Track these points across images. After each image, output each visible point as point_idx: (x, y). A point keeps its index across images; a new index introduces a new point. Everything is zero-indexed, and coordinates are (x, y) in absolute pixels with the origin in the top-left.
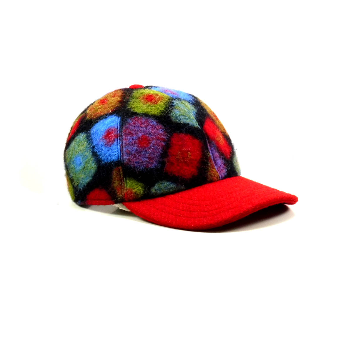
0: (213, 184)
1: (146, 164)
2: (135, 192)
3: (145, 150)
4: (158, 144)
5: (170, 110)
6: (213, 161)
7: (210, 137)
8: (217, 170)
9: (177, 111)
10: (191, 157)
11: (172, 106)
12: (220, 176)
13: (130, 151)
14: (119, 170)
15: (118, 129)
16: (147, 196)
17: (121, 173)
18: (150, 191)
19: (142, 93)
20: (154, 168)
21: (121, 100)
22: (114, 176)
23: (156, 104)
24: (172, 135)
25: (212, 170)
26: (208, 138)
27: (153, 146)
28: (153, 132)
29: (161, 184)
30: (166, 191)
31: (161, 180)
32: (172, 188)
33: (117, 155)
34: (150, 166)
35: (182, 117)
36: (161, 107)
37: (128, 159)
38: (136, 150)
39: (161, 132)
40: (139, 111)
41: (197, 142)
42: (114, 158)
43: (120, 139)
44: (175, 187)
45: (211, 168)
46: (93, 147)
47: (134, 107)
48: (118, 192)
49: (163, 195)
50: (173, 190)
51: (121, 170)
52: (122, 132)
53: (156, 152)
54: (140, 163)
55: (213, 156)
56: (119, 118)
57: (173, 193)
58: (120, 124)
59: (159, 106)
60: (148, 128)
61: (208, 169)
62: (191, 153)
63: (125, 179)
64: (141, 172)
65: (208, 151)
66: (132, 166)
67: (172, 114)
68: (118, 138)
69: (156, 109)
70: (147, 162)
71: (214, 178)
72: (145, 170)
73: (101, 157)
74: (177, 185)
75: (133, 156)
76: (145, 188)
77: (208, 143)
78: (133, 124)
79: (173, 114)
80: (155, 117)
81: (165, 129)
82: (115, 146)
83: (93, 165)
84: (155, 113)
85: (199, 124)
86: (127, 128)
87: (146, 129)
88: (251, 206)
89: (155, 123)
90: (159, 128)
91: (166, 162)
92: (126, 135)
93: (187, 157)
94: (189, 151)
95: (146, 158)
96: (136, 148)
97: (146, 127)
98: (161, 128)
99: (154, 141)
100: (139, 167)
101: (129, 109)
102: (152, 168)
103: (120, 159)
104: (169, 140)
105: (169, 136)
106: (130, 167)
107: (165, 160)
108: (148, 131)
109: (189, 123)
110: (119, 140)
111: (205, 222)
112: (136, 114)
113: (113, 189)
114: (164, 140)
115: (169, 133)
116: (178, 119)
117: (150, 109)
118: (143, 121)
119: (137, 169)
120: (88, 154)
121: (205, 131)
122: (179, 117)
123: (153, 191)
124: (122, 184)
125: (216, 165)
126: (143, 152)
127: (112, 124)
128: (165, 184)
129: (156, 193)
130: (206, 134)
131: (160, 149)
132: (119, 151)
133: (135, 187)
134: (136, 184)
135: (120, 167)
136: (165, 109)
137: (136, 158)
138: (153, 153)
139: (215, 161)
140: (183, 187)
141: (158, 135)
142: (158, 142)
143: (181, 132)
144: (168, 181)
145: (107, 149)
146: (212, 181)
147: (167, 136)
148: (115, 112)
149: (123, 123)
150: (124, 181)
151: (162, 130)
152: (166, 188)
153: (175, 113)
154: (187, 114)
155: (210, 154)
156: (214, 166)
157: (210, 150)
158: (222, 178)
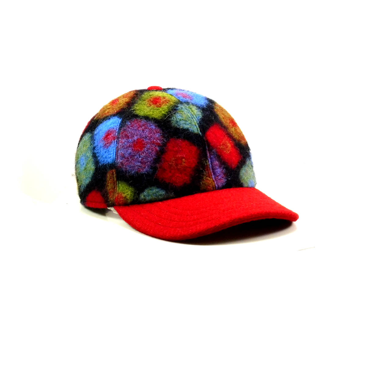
0: (206, 194)
1: (138, 168)
2: (124, 196)
3: (138, 154)
4: (152, 148)
5: (171, 115)
6: (211, 169)
7: (211, 144)
8: (214, 179)
9: (178, 115)
10: (185, 164)
11: (175, 110)
12: (217, 186)
13: (124, 154)
14: (113, 173)
15: (117, 131)
16: (136, 202)
17: (115, 175)
18: (139, 196)
19: (151, 95)
20: (145, 174)
21: (129, 102)
22: (108, 179)
23: (160, 107)
24: (168, 140)
25: (208, 179)
26: (209, 146)
27: (147, 151)
28: (149, 135)
29: (151, 190)
30: (155, 198)
31: (151, 187)
32: (161, 195)
33: (112, 158)
34: (141, 170)
35: (182, 122)
36: (163, 110)
37: (121, 162)
38: (130, 154)
39: (157, 136)
40: (141, 113)
41: (194, 149)
42: (110, 161)
43: (117, 142)
44: (164, 194)
45: (207, 177)
46: (94, 148)
47: (137, 109)
48: (110, 196)
49: (151, 202)
50: (162, 197)
51: (114, 173)
52: (120, 134)
53: (149, 157)
54: (132, 167)
55: (212, 165)
56: (121, 120)
57: (161, 200)
58: (119, 126)
59: (162, 109)
60: (145, 131)
61: (203, 178)
62: (185, 160)
63: (117, 182)
64: (132, 177)
65: (207, 159)
66: (124, 169)
67: (172, 119)
68: (116, 140)
69: (157, 113)
70: (139, 166)
71: (208, 187)
72: (135, 175)
73: (99, 158)
74: (167, 192)
75: (126, 160)
76: (135, 193)
77: (207, 150)
78: (131, 126)
79: (174, 118)
80: (156, 121)
81: (163, 134)
82: (112, 148)
83: (92, 166)
84: (156, 117)
85: (200, 131)
86: (125, 130)
87: (143, 133)
88: (228, 219)
89: (153, 127)
90: (156, 132)
91: (158, 168)
92: (123, 138)
93: (181, 164)
94: (184, 158)
95: (139, 162)
96: (130, 152)
97: (143, 131)
98: (158, 132)
99: (149, 145)
100: (131, 171)
101: (132, 110)
102: (143, 173)
103: (115, 161)
104: (165, 145)
105: (166, 141)
106: (122, 170)
107: (158, 165)
108: (145, 135)
109: (190, 129)
110: (115, 142)
111: (180, 232)
112: (137, 116)
113: (106, 192)
114: (159, 145)
115: (165, 138)
116: (178, 124)
117: (153, 112)
118: (141, 124)
119: (129, 173)
120: (89, 154)
121: (206, 138)
122: (179, 122)
123: (142, 196)
124: (115, 188)
125: (214, 174)
126: (136, 155)
127: (112, 126)
128: (154, 190)
129: (145, 199)
130: (207, 141)
131: (153, 153)
132: (115, 154)
133: (126, 192)
134: (127, 189)
135: (114, 170)
136: (167, 112)
137: (129, 162)
138: (146, 157)
139: (213, 169)
140: (172, 195)
141: (154, 139)
142: (153, 147)
143: (179, 137)
144: (158, 187)
145: (104, 151)
146: (205, 191)
147: (163, 140)
148: (119, 114)
149: (122, 125)
150: (117, 184)
151: (159, 134)
152: (155, 194)
153: (176, 118)
154: (189, 119)
155: (209, 162)
156: (212, 175)
157: (209, 158)
158: (219, 188)
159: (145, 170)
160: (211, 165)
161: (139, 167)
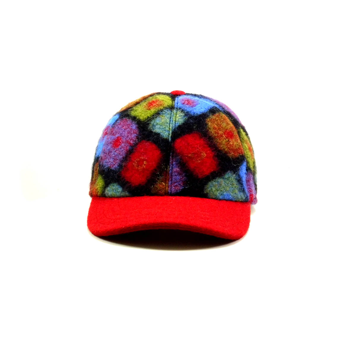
2: (97, 188)
3: (114, 151)
5: (153, 118)
6: (170, 175)
7: (176, 151)
8: (170, 185)
9: (159, 119)
11: (159, 114)
12: (170, 192)
15: (110, 127)
17: (98, 168)
20: (113, 170)
23: (150, 110)
24: (140, 141)
26: (174, 152)
27: (120, 149)
28: (127, 135)
29: (113, 186)
30: (114, 194)
31: (113, 183)
34: (112, 167)
35: (157, 126)
36: (150, 113)
37: (101, 157)
38: (109, 150)
39: (133, 136)
40: (134, 114)
44: (120, 192)
45: (162, 181)
47: (134, 110)
51: (98, 166)
53: (120, 155)
54: (107, 162)
58: (114, 123)
62: (146, 162)
63: (99, 175)
65: (168, 164)
67: (151, 122)
68: (106, 136)
75: (105, 155)
76: (104, 187)
77: (171, 156)
78: (119, 125)
79: (153, 122)
81: (138, 135)
84: (141, 118)
85: (171, 137)
87: (124, 132)
89: (134, 128)
91: (123, 166)
94: (144, 160)
95: (112, 158)
96: (109, 148)
98: (135, 133)
101: (130, 110)
104: (137, 144)
107: (123, 164)
109: (161, 134)
114: (130, 145)
116: (153, 128)
117: (142, 113)
118: (127, 123)
122: (155, 126)
123: (106, 191)
124: (96, 180)
125: (172, 180)
128: (115, 186)
129: (108, 194)
131: (124, 152)
133: (99, 184)
134: (100, 182)
135: (98, 163)
138: (118, 155)
139: (172, 176)
141: (130, 139)
142: (125, 146)
144: (118, 185)
146: (155, 195)
151: (135, 135)
154: (165, 124)
155: (169, 168)
156: (169, 181)
157: (170, 164)
158: (172, 195)
159: (115, 167)
160: (171, 171)
161: (111, 163)
